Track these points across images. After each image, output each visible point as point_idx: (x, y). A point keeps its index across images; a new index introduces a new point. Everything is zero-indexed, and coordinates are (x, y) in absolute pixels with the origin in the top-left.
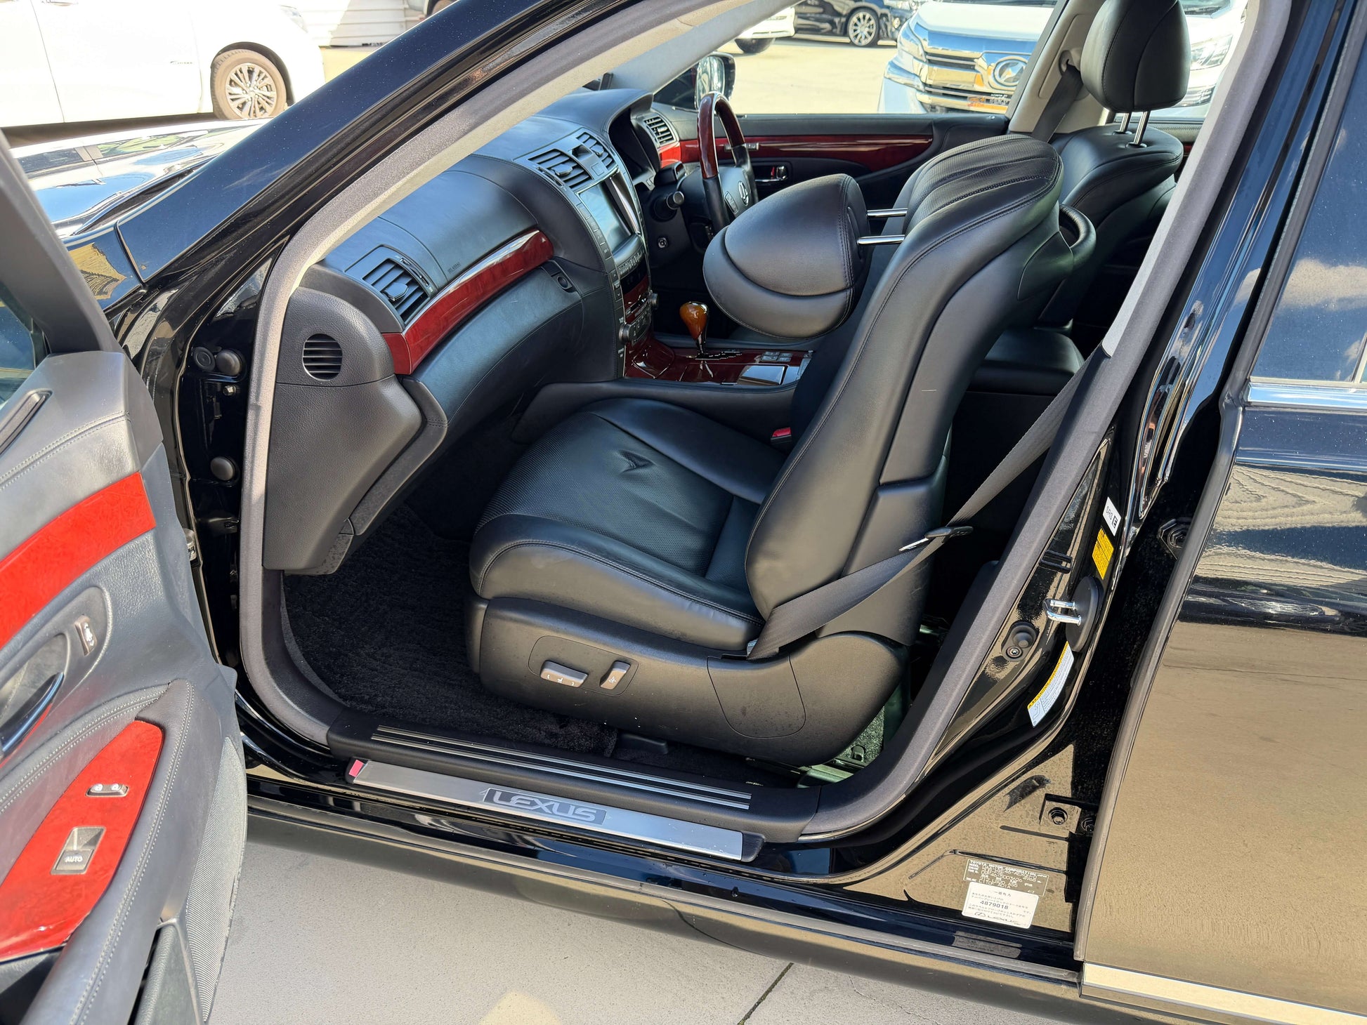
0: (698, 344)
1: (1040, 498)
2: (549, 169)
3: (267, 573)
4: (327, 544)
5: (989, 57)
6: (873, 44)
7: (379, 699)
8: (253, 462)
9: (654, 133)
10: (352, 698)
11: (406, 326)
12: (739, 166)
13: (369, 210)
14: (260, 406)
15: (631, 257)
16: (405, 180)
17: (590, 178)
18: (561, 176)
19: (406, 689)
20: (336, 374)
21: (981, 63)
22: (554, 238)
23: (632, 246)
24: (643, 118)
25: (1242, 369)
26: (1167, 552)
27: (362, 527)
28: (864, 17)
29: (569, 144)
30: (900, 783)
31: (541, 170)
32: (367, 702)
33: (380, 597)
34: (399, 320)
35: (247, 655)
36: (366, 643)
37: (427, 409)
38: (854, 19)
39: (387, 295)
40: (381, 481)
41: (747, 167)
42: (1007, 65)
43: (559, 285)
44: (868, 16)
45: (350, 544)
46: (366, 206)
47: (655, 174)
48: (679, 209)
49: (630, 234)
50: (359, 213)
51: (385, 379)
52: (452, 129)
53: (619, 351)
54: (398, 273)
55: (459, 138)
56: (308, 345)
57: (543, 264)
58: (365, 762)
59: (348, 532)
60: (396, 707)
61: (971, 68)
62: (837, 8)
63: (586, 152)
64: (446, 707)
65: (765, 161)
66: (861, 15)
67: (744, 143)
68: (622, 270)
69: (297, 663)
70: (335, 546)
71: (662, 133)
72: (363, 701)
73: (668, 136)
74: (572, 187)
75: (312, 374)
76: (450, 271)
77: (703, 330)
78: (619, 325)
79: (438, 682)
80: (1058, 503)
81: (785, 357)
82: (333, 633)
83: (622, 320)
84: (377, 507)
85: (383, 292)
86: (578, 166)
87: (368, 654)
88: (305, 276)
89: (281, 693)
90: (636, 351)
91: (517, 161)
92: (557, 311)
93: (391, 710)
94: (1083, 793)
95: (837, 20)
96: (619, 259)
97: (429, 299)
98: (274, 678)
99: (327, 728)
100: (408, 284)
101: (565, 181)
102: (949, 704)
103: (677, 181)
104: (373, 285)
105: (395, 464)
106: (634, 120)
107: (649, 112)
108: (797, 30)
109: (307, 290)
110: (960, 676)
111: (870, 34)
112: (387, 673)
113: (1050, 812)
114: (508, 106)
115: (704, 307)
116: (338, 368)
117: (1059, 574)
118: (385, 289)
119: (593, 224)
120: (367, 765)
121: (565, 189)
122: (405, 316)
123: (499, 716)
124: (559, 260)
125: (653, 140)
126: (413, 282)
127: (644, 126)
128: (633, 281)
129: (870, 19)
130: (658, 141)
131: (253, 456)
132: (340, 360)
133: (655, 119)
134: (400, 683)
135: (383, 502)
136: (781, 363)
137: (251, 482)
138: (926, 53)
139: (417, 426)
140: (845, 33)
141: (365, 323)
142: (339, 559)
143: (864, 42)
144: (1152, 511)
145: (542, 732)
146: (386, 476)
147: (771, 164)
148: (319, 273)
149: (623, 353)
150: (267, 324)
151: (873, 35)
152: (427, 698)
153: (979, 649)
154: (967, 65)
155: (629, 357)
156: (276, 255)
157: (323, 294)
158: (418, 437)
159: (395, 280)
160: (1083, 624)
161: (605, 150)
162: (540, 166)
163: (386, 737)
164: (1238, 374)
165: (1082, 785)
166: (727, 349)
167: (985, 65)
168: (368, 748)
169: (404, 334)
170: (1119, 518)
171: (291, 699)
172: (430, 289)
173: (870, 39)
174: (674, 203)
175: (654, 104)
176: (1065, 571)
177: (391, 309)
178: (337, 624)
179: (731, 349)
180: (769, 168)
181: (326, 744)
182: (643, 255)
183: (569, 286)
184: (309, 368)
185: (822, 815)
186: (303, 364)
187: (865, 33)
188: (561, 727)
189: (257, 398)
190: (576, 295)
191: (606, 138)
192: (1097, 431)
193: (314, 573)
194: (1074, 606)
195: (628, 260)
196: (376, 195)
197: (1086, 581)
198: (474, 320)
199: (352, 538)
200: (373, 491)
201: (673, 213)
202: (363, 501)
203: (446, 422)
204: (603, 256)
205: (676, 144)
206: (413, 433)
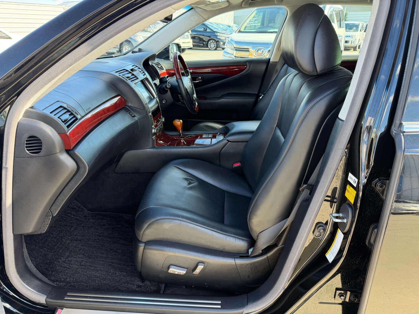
0: (180, 134)
1: (323, 175)
2: (123, 75)
3: (15, 236)
4: (41, 221)
5: (253, 48)
6: (216, 49)
7: (68, 280)
8: (5, 191)
9: (157, 67)
10: (57, 281)
11: (69, 130)
12: (187, 76)
13: (51, 85)
14: (7, 168)
15: (155, 105)
16: (65, 72)
17: (138, 78)
18: (127, 78)
19: (79, 274)
20: (40, 152)
21: (251, 50)
22: (126, 98)
23: (154, 102)
24: (153, 63)
25: (398, 119)
26: (376, 191)
27: (55, 212)
28: (212, 42)
29: (129, 68)
30: (279, 290)
31: (120, 76)
32: (63, 282)
33: (67, 238)
34: (66, 128)
35: (9, 271)
36: (62, 257)
37: (79, 163)
38: (210, 42)
39: (60, 119)
40: (62, 193)
41: (190, 77)
42: (259, 50)
43: (129, 115)
44: (213, 41)
45: (50, 220)
46: (49, 83)
47: (159, 80)
48: (169, 90)
49: (153, 98)
50: (46, 86)
51: (61, 152)
52: (83, 51)
53: (153, 137)
54: (66, 111)
55: (86, 55)
56: (27, 141)
57: (123, 108)
58: (62, 309)
59: (50, 215)
60: (75, 282)
61: (248, 51)
62: (204, 39)
63: (135, 70)
64: (95, 280)
65: (195, 76)
66: (211, 41)
67: (187, 69)
68: (152, 109)
69: (32, 270)
70: (44, 222)
71: (160, 67)
72: (61, 281)
73: (162, 68)
74: (131, 81)
75: (30, 152)
76: (87, 110)
77: (182, 128)
78: (152, 128)
79: (92, 269)
80: (331, 176)
81: (210, 136)
82: (48, 254)
83: (153, 126)
84: (61, 204)
85: (58, 118)
86: (133, 75)
87: (63, 261)
88: (25, 113)
89: (25, 285)
90: (159, 137)
91: (111, 73)
92: (129, 124)
93: (73, 284)
94: (350, 286)
95: (205, 43)
96: (150, 105)
97: (78, 120)
98: (22, 279)
99: (45, 297)
100: (70, 115)
101: (129, 79)
102: (295, 257)
103: (167, 81)
104: (54, 115)
105: (67, 186)
106: (150, 63)
107: (155, 61)
108: (194, 46)
109: (26, 118)
110: (299, 246)
111: (215, 46)
112: (71, 268)
113: (338, 295)
114: (106, 41)
115: (181, 121)
116: (41, 149)
117: (334, 204)
118: (59, 117)
119: (140, 94)
120: (63, 310)
121: (129, 82)
122: (68, 127)
123: (117, 281)
124: (129, 107)
125: (158, 70)
126: (71, 114)
127: (154, 65)
128: (156, 113)
129: (214, 42)
130: (159, 70)
131: (6, 188)
132: (41, 146)
133: (157, 63)
134: (76, 272)
135: (63, 202)
136: (210, 137)
137: (5, 200)
138: (235, 48)
139: (75, 170)
140: (207, 46)
141: (51, 130)
142: (46, 227)
143: (213, 49)
144: (370, 176)
145: (135, 286)
146: (64, 191)
147: (196, 76)
148: (31, 112)
149: (154, 138)
150: (9, 133)
151: (215, 47)
152: (87, 277)
153: (305, 235)
154: (247, 50)
155: (156, 140)
156: (12, 104)
157: (33, 120)
158: (76, 174)
159: (64, 114)
160: (347, 222)
161: (142, 71)
162: (120, 74)
163: (70, 297)
164: (397, 121)
165: (349, 283)
166: (190, 135)
167: (252, 50)
168: (64, 303)
169: (68, 134)
170: (357, 180)
171: (30, 287)
172: (79, 117)
173: (215, 48)
174: (167, 87)
175: (156, 59)
176: (335, 202)
177: (62, 124)
178: (49, 250)
179: (191, 134)
180: (196, 78)
181: (46, 304)
182: (158, 105)
183: (133, 115)
184: (28, 150)
185: (250, 306)
186: (26, 149)
187: (213, 46)
188: (142, 283)
189: (6, 164)
190: (136, 118)
191: (142, 67)
192: (343, 148)
193: (36, 233)
194: (341, 215)
195: (153, 106)
196: (53, 79)
197: (345, 205)
198: (97, 128)
199: (51, 218)
200: (59, 197)
201: (167, 91)
202: (55, 202)
203: (88, 167)
204: (145, 104)
205: (164, 71)
206: (74, 173)
